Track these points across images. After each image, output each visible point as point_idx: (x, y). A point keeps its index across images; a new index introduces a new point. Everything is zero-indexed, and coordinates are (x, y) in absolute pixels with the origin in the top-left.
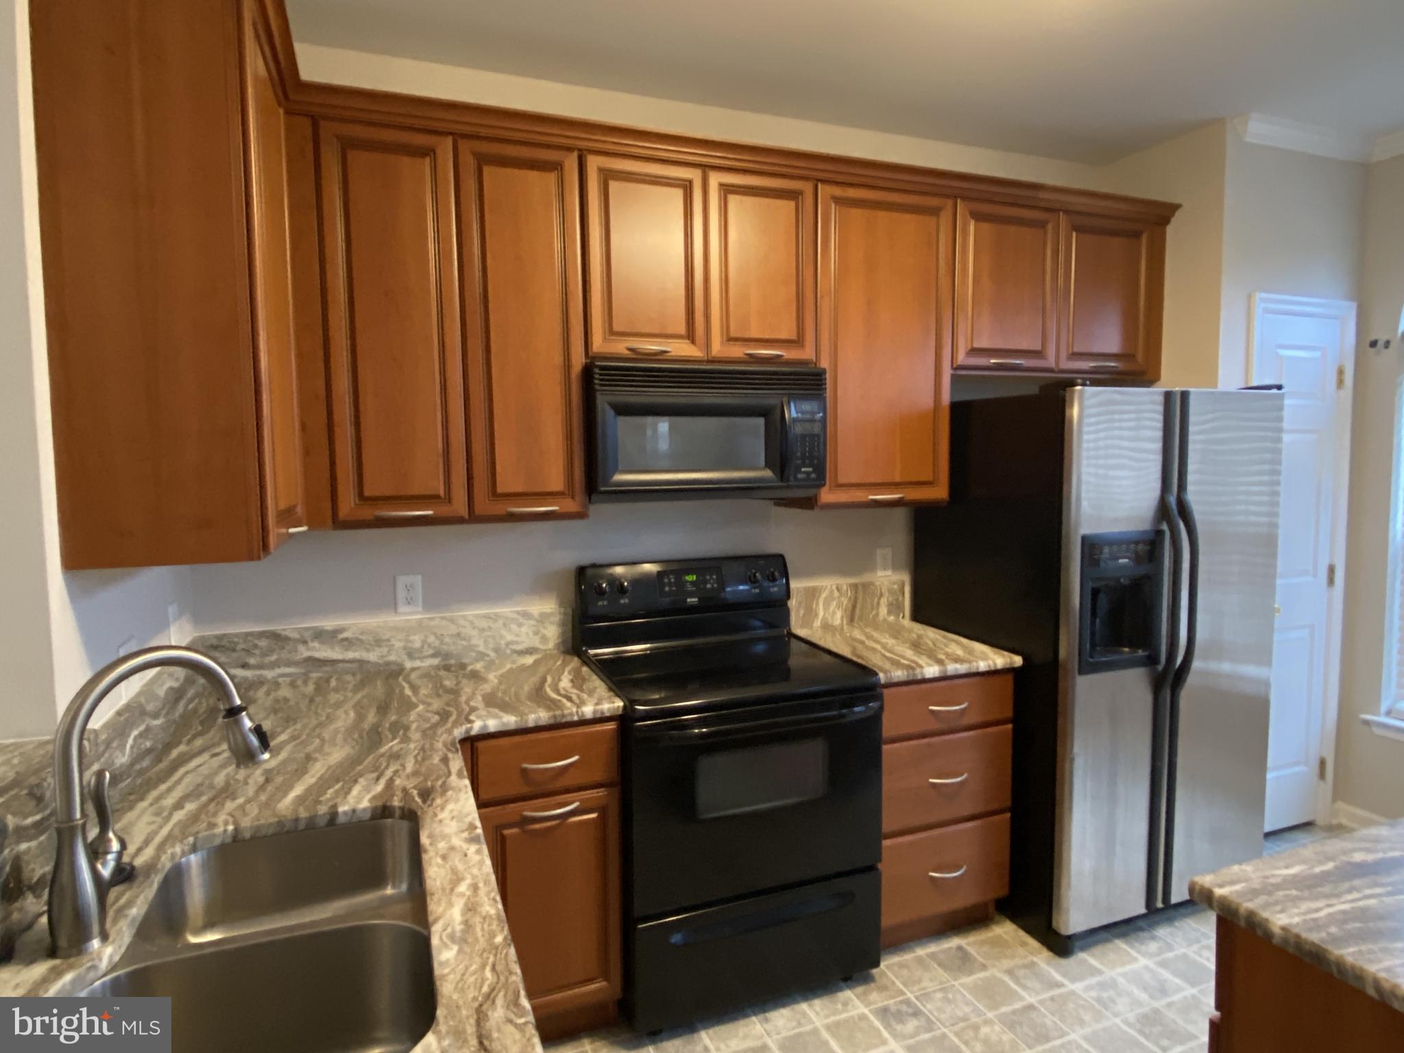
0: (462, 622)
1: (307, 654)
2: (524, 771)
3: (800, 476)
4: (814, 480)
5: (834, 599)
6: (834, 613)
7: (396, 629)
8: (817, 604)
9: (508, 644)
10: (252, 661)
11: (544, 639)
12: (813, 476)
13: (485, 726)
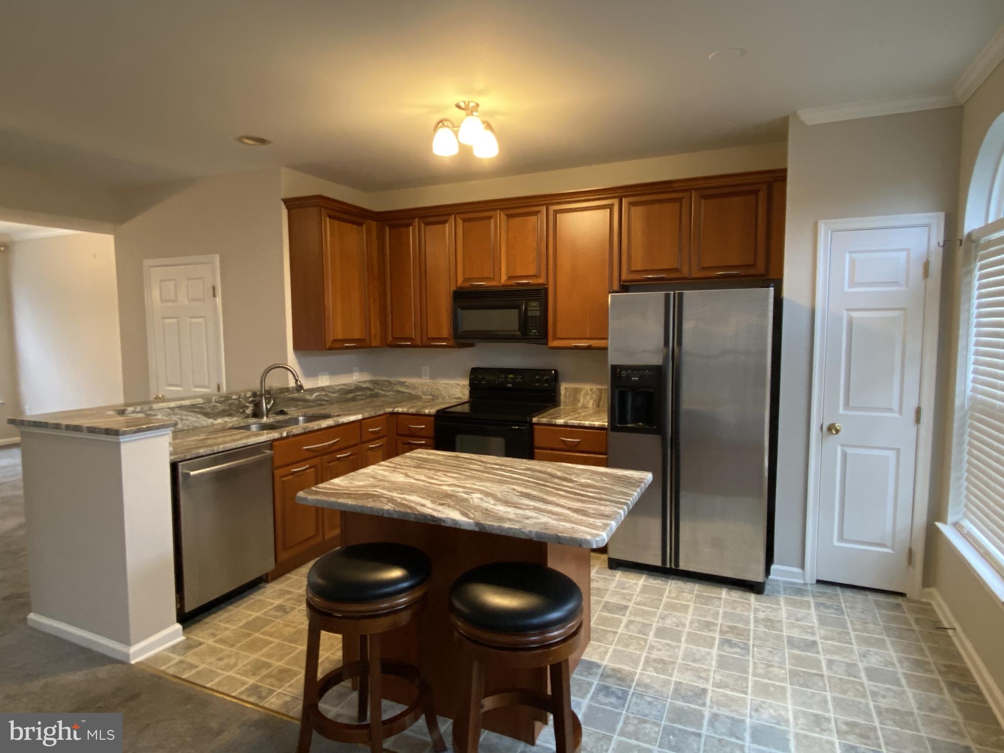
0: (438, 385)
1: (396, 389)
2: (410, 428)
3: (532, 334)
4: (538, 336)
5: (588, 395)
6: (588, 402)
7: (420, 384)
8: (580, 396)
9: (453, 394)
10: (384, 389)
11: (464, 395)
12: (537, 334)
13: (398, 410)
